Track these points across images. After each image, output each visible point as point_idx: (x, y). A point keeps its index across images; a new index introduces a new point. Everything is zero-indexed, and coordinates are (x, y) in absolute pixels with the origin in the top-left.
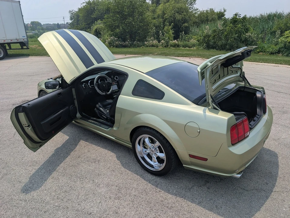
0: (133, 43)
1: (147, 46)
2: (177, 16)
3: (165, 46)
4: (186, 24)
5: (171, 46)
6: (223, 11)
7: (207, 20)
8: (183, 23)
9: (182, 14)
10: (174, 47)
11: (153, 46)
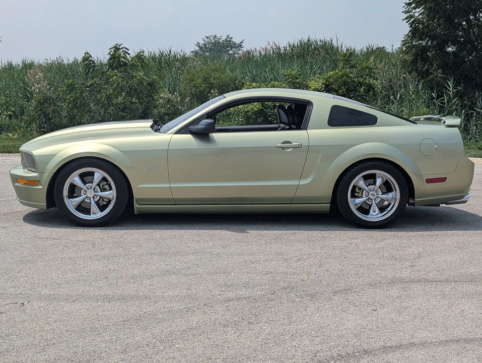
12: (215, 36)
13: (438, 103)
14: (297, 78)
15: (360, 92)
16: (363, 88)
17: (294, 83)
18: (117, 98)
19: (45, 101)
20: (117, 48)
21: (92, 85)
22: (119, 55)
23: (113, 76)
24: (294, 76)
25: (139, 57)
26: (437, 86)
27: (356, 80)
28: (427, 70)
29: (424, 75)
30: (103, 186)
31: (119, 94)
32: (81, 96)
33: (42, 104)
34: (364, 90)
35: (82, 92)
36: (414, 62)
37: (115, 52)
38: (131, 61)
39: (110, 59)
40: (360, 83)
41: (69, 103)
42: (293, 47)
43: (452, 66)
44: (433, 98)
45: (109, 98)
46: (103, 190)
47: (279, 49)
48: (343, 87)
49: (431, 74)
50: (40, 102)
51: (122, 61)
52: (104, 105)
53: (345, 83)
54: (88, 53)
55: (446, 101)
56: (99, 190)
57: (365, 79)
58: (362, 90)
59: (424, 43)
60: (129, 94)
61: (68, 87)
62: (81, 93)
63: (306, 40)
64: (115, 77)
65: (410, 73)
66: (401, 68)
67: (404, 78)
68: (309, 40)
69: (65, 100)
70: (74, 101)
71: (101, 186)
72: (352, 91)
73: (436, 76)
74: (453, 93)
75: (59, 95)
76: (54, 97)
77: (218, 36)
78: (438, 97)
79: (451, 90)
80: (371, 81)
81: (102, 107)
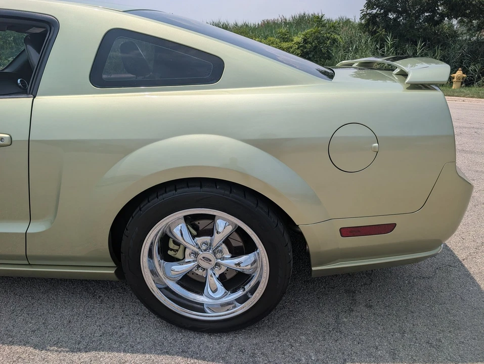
13: (380, 52)
15: (327, 44)
16: (330, 41)
17: (284, 38)
26: (381, 41)
27: (325, 35)
28: (375, 30)
29: (373, 33)
34: (330, 42)
36: (367, 25)
40: (327, 38)
42: (294, 18)
43: (392, 27)
44: (377, 48)
47: (286, 20)
48: (316, 41)
49: (378, 32)
53: (317, 38)
55: (386, 50)
57: (331, 34)
58: (328, 42)
59: (374, 11)
63: (303, 14)
65: (364, 33)
66: (359, 30)
67: (360, 36)
68: (304, 14)
72: (322, 43)
73: (381, 34)
74: (391, 44)
78: (381, 48)
79: (390, 43)
80: (336, 36)
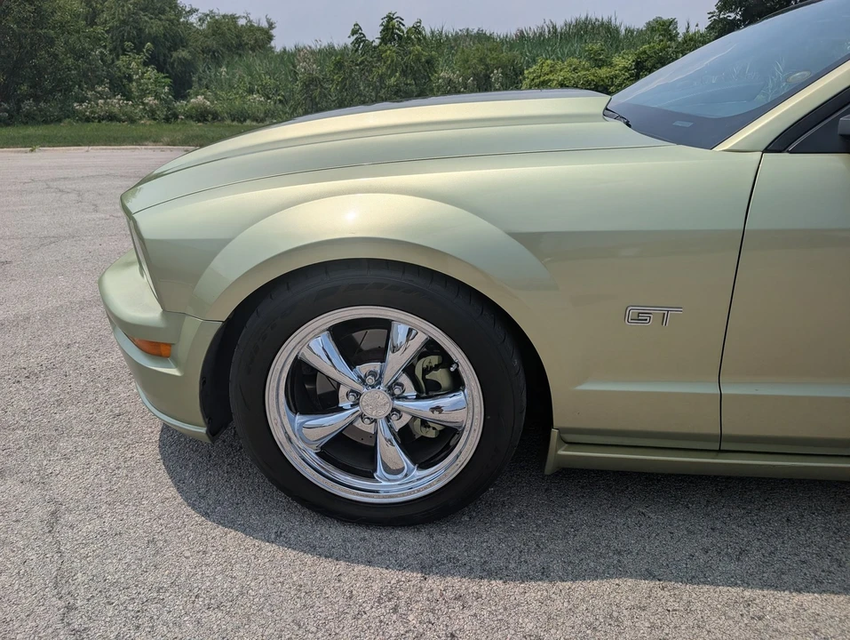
0: (20, 108)
1: (88, 120)
2: (146, 22)
3: (167, 120)
4: (183, 54)
5: (190, 117)
6: (264, 24)
7: (241, 46)
8: (170, 50)
9: (163, 17)
10: (199, 121)
11: (112, 118)
12: (468, 29)
14: (600, 54)
18: (390, 77)
19: (311, 82)
20: (390, 18)
21: (362, 62)
22: (393, 26)
23: (386, 51)
24: (596, 51)
25: (417, 29)
30: (426, 371)
31: (393, 74)
32: (350, 76)
33: (307, 86)
35: (352, 71)
37: (388, 22)
38: (407, 33)
39: (383, 30)
41: (337, 85)
45: (382, 78)
46: (428, 390)
50: (305, 83)
51: (397, 34)
52: (377, 87)
54: (357, 25)
56: (411, 391)
60: (404, 73)
61: (336, 65)
62: (351, 73)
64: (389, 52)
69: (333, 80)
70: (342, 82)
71: (418, 372)
75: (326, 75)
76: (321, 77)
77: (470, 29)
81: (373, 89)
